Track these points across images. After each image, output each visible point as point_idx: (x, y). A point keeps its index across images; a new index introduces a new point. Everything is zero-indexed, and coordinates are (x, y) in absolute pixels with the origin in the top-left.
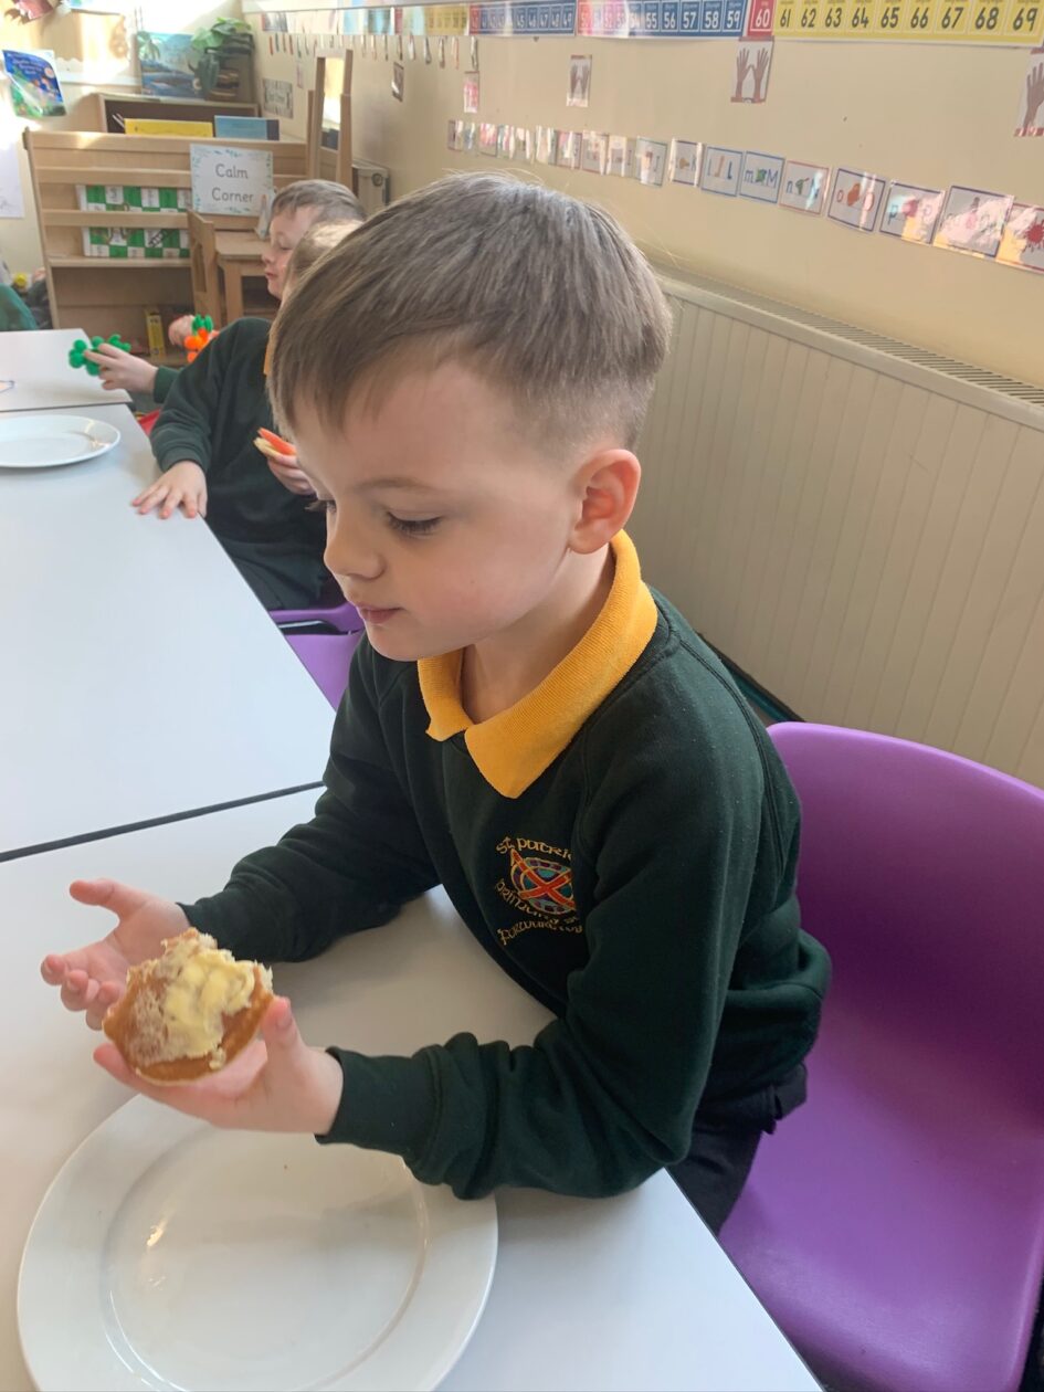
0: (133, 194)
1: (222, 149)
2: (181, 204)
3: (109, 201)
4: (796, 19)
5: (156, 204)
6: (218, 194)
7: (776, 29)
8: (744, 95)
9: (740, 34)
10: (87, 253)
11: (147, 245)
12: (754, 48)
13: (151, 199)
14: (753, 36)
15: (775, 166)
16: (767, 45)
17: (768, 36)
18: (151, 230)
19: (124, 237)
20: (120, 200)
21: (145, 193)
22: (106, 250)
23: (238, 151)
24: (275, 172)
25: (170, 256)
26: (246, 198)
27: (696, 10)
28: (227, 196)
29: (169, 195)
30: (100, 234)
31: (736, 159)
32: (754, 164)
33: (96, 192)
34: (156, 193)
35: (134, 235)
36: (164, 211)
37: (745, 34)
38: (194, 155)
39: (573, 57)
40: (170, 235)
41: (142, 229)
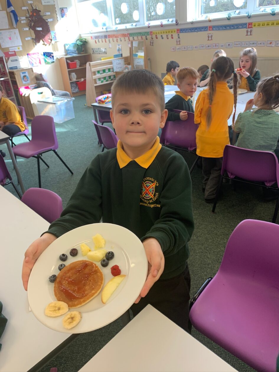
0: (104, 71)
1: (117, 60)
2: (111, 71)
3: (100, 73)
4: (257, 25)
5: (108, 72)
6: (117, 68)
7: (253, 26)
8: (248, 35)
9: (246, 28)
10: (97, 83)
11: (107, 79)
12: (249, 30)
13: (107, 71)
14: (249, 28)
15: (255, 42)
16: (252, 29)
17: (252, 28)
18: (107, 77)
19: (103, 79)
20: (102, 72)
21: (106, 70)
22: (100, 81)
23: (119, 60)
24: (125, 62)
25: (109, 81)
26: (121, 67)
27: (237, 26)
28: (118, 68)
29: (109, 70)
30: (99, 79)
31: (248, 43)
32: (252, 42)
33: (98, 72)
34: (108, 70)
35: (105, 78)
36: (109, 73)
37: (247, 28)
38: (113, 62)
39: (208, 34)
40: (110, 77)
41: (106, 77)
